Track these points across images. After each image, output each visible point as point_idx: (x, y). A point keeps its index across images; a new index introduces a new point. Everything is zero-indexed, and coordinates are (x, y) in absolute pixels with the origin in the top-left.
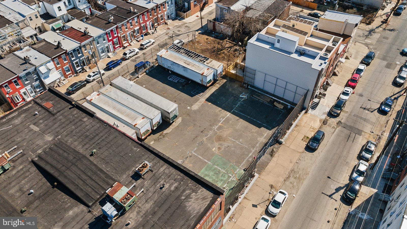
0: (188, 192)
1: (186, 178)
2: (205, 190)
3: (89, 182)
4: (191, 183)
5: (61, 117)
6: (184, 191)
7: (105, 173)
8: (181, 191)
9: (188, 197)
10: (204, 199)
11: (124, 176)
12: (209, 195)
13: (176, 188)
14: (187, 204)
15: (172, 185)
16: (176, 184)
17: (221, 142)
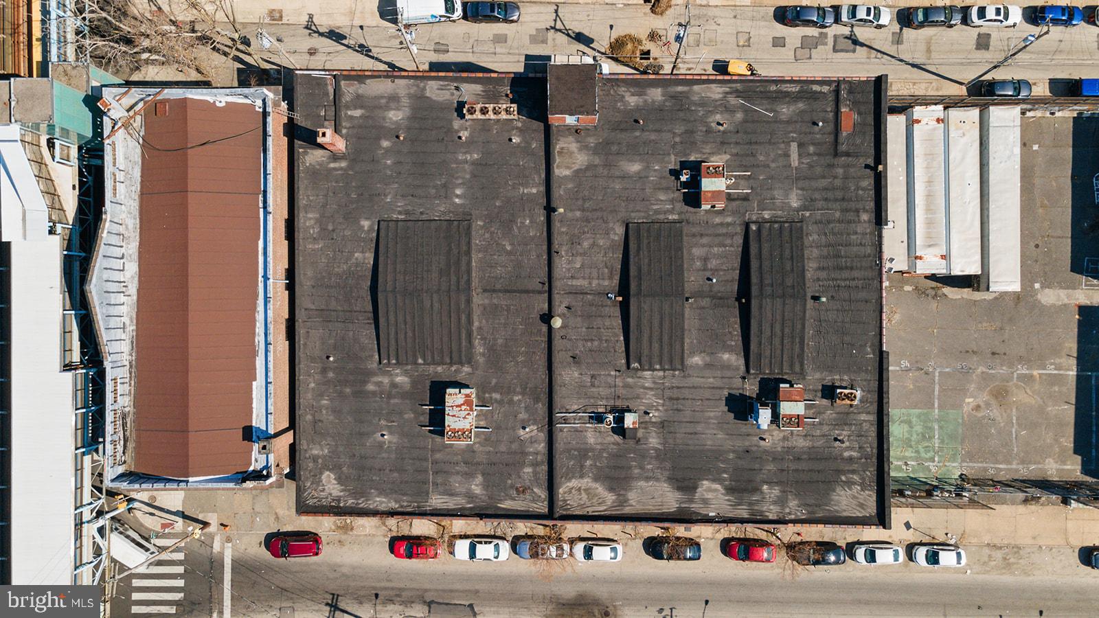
0: (856, 477)
1: (875, 460)
2: (875, 498)
3: (777, 341)
4: (871, 473)
6: (853, 472)
7: (802, 349)
8: (851, 468)
9: (849, 484)
10: (861, 505)
11: (818, 376)
12: (871, 509)
13: (851, 459)
14: (839, 489)
15: (850, 448)
16: (855, 454)
17: (993, 402)
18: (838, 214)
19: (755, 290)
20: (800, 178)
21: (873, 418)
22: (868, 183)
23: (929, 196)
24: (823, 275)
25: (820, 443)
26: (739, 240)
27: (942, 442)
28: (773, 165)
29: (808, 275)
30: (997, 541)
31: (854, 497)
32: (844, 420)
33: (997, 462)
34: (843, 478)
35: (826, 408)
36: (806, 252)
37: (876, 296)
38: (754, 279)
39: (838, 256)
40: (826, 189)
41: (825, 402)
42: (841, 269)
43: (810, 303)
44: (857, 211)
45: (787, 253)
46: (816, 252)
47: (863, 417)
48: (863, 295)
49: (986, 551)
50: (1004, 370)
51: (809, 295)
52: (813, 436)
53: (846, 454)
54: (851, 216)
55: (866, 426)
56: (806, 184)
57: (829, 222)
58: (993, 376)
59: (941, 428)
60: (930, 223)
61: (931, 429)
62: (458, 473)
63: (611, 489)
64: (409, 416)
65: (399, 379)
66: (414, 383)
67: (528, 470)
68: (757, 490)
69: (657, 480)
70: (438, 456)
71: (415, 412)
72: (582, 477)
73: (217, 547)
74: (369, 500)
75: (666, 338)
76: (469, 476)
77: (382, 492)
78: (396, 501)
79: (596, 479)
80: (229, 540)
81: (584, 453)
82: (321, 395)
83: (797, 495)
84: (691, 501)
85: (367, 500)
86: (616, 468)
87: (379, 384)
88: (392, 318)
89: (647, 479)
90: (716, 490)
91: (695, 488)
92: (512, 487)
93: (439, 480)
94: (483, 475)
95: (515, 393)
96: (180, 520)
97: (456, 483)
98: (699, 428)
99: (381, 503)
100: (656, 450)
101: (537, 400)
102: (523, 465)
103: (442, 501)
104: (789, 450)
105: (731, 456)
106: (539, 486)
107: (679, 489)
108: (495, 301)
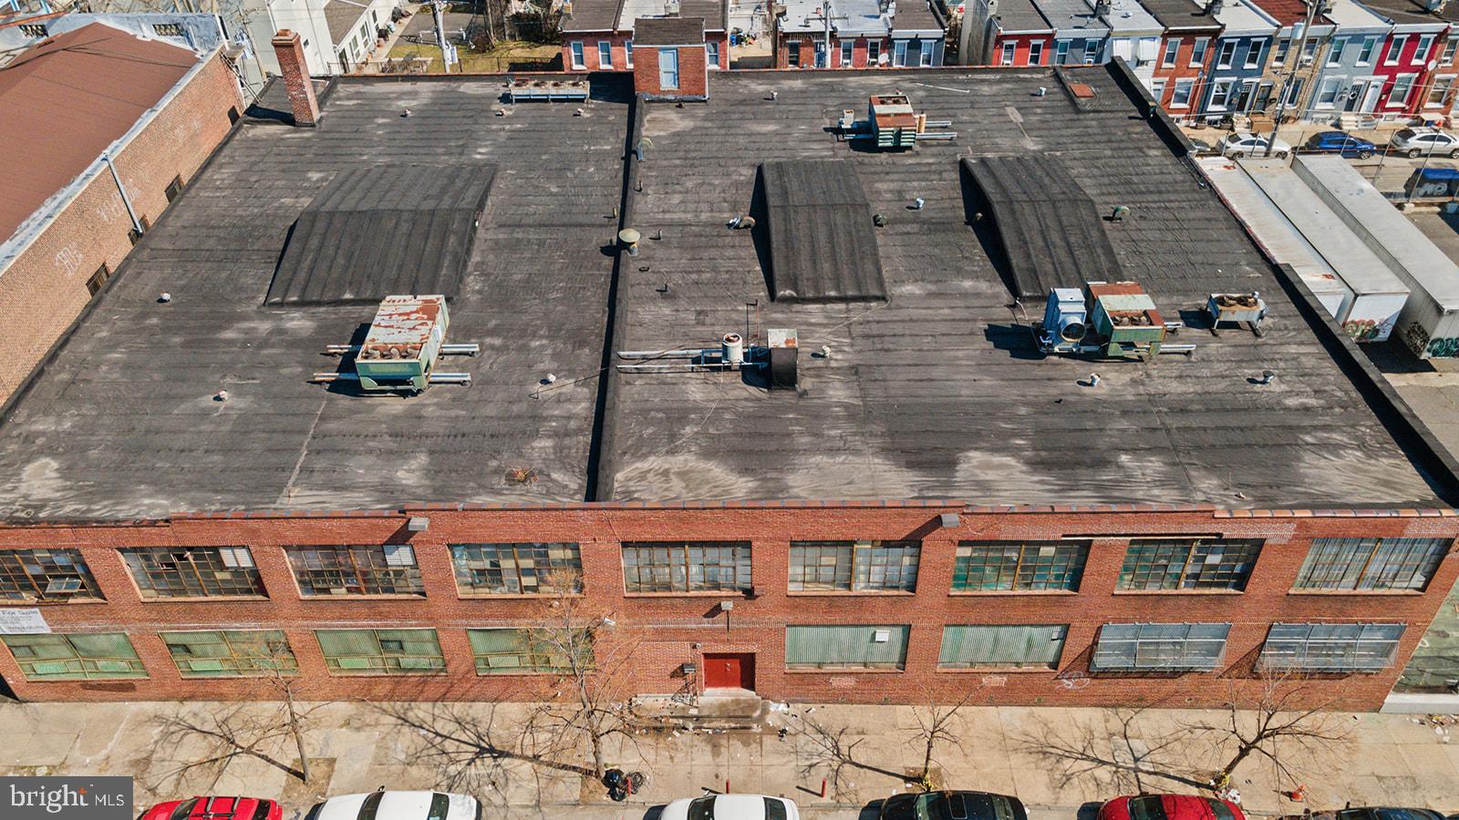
0: (1339, 437)
1: (1364, 409)
4: (1372, 428)
5: (1093, 123)
6: (1326, 428)
8: (1315, 423)
9: (1330, 447)
13: (1306, 409)
14: (1309, 458)
16: (1311, 401)
20: (1028, 129)
21: (1316, 348)
22: (1142, 129)
25: (1218, 387)
26: (953, 176)
28: (985, 122)
31: (1358, 470)
32: (1253, 354)
34: (1308, 439)
35: (1206, 340)
36: (1078, 180)
37: (1221, 215)
39: (1129, 183)
40: (1077, 135)
41: (1198, 332)
42: (1142, 193)
44: (1139, 149)
45: (1039, 173)
46: (1092, 181)
47: (1294, 349)
48: (1196, 213)
52: (1197, 377)
53: (1291, 401)
54: (1131, 153)
55: (1307, 361)
56: (1043, 133)
57: (1097, 158)
62: (370, 452)
63: (745, 471)
64: (293, 370)
65: (293, 325)
66: (322, 328)
67: (544, 444)
68: (1101, 463)
69: (857, 452)
70: (334, 426)
71: (307, 364)
72: (671, 452)
74: (123, 503)
76: (396, 455)
77: (165, 489)
78: (192, 504)
79: (707, 454)
81: (678, 416)
82: (114, 346)
83: (1211, 469)
84: (949, 485)
85: (117, 504)
86: (752, 435)
87: (248, 331)
88: (313, 242)
89: (832, 451)
90: (1004, 466)
91: (951, 465)
92: (497, 471)
93: (321, 463)
94: (431, 452)
95: (534, 335)
97: (361, 468)
98: (937, 373)
99: (152, 507)
100: (846, 406)
101: (580, 345)
102: (535, 434)
103: (313, 500)
104: (1152, 399)
105: (1023, 411)
106: (565, 466)
107: (911, 465)
108: (518, 236)
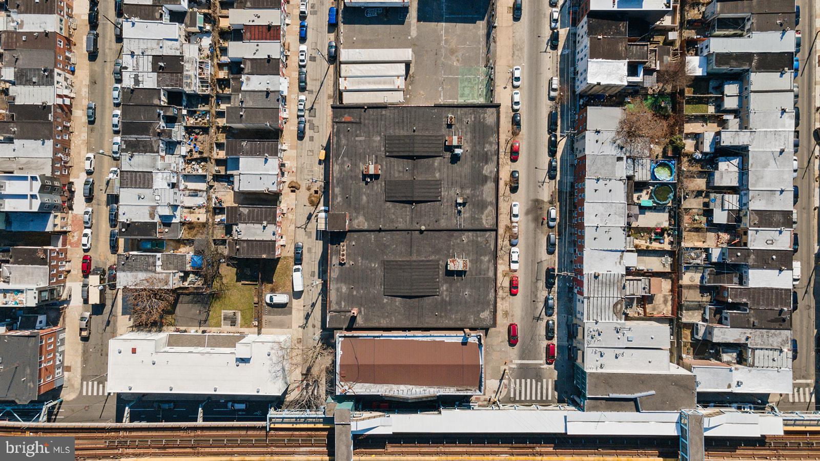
0: (482, 116)
1: (475, 109)
2: (489, 109)
3: (430, 146)
4: (480, 110)
5: (366, 121)
6: (480, 117)
7: (433, 136)
8: (478, 118)
9: (484, 118)
10: (492, 114)
11: (443, 130)
12: (494, 110)
13: (475, 118)
14: (486, 122)
15: (471, 119)
16: (473, 116)
17: (455, 55)
18: (383, 122)
19: (411, 154)
20: (369, 136)
21: (459, 109)
22: (371, 111)
23: (375, 83)
24: (405, 128)
25: (468, 129)
26: (392, 159)
27: (472, 74)
28: (364, 146)
29: (406, 134)
30: (511, 53)
31: (489, 116)
32: (460, 120)
33: (479, 53)
34: (482, 120)
35: (455, 127)
36: (397, 134)
37: (414, 109)
38: (407, 154)
39: (398, 123)
40: (373, 127)
41: (453, 127)
42: (403, 121)
43: (416, 133)
44: (382, 115)
45: (397, 142)
46: (397, 131)
47: (459, 113)
48: (413, 114)
49: (515, 57)
50: (443, 51)
51: (412, 133)
52: (466, 132)
53: (473, 119)
54: (383, 118)
55: (462, 112)
56: (371, 134)
57: (385, 126)
58: (445, 55)
59: (466, 75)
60: (385, 83)
61: (467, 78)
62: (480, 266)
63: (487, 207)
64: (458, 284)
65: (445, 288)
66: (446, 282)
67: (479, 239)
68: (486, 153)
69: (483, 190)
70: (474, 273)
71: (457, 282)
72: (482, 219)
73: (514, 366)
74: (491, 300)
75: (429, 187)
76: (481, 262)
77: (488, 295)
78: (491, 290)
79: (482, 213)
80: (512, 361)
81: (473, 218)
82: (451, 318)
83: (489, 137)
84: (491, 177)
86: (478, 206)
87: (446, 296)
88: (421, 291)
89: (482, 194)
90: (487, 168)
91: (486, 176)
92: (485, 245)
93: (483, 273)
94: (481, 256)
95: (450, 244)
96: (503, 381)
97: (484, 266)
98: (463, 175)
99: (492, 295)
100: (471, 191)
101: (453, 236)
102: (477, 241)
104: (471, 140)
105: (474, 162)
106: (485, 235)
107: (486, 182)
108: (415, 251)
